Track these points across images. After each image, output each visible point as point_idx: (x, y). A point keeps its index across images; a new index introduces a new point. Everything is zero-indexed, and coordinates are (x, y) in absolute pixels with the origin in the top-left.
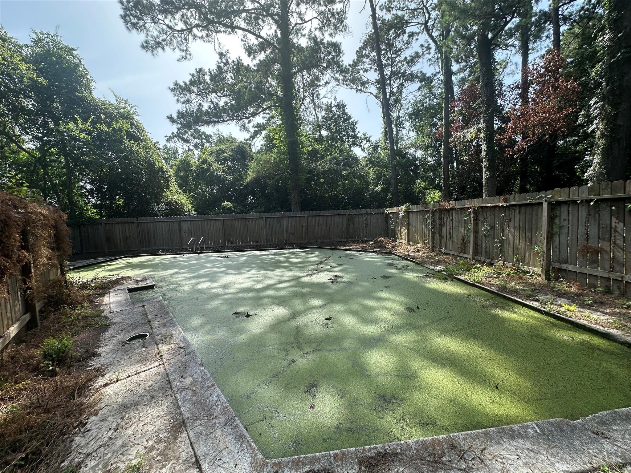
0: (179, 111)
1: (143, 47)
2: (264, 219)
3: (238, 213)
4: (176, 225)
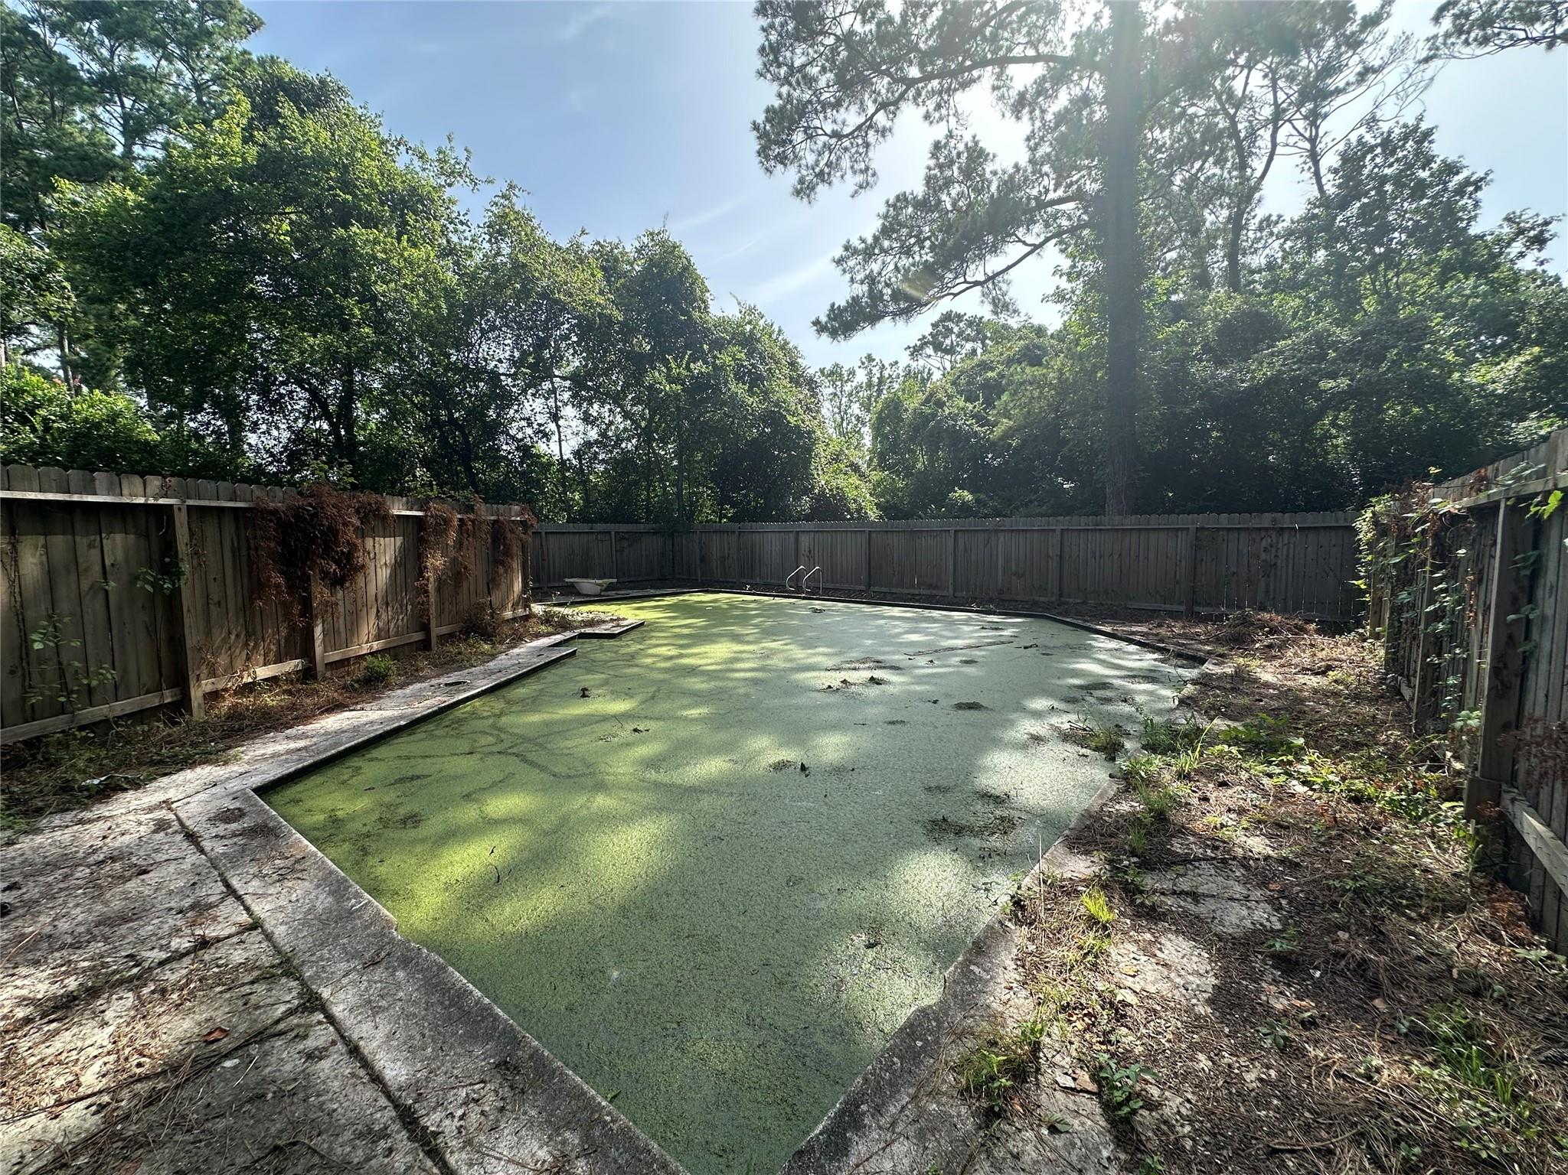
0: (833, 305)
1: (798, 192)
2: (1058, 533)
3: (986, 516)
4: (792, 537)
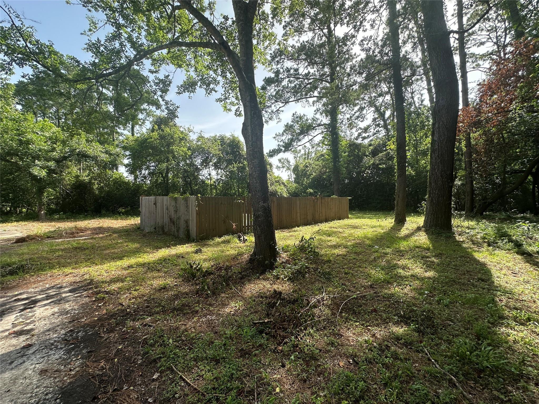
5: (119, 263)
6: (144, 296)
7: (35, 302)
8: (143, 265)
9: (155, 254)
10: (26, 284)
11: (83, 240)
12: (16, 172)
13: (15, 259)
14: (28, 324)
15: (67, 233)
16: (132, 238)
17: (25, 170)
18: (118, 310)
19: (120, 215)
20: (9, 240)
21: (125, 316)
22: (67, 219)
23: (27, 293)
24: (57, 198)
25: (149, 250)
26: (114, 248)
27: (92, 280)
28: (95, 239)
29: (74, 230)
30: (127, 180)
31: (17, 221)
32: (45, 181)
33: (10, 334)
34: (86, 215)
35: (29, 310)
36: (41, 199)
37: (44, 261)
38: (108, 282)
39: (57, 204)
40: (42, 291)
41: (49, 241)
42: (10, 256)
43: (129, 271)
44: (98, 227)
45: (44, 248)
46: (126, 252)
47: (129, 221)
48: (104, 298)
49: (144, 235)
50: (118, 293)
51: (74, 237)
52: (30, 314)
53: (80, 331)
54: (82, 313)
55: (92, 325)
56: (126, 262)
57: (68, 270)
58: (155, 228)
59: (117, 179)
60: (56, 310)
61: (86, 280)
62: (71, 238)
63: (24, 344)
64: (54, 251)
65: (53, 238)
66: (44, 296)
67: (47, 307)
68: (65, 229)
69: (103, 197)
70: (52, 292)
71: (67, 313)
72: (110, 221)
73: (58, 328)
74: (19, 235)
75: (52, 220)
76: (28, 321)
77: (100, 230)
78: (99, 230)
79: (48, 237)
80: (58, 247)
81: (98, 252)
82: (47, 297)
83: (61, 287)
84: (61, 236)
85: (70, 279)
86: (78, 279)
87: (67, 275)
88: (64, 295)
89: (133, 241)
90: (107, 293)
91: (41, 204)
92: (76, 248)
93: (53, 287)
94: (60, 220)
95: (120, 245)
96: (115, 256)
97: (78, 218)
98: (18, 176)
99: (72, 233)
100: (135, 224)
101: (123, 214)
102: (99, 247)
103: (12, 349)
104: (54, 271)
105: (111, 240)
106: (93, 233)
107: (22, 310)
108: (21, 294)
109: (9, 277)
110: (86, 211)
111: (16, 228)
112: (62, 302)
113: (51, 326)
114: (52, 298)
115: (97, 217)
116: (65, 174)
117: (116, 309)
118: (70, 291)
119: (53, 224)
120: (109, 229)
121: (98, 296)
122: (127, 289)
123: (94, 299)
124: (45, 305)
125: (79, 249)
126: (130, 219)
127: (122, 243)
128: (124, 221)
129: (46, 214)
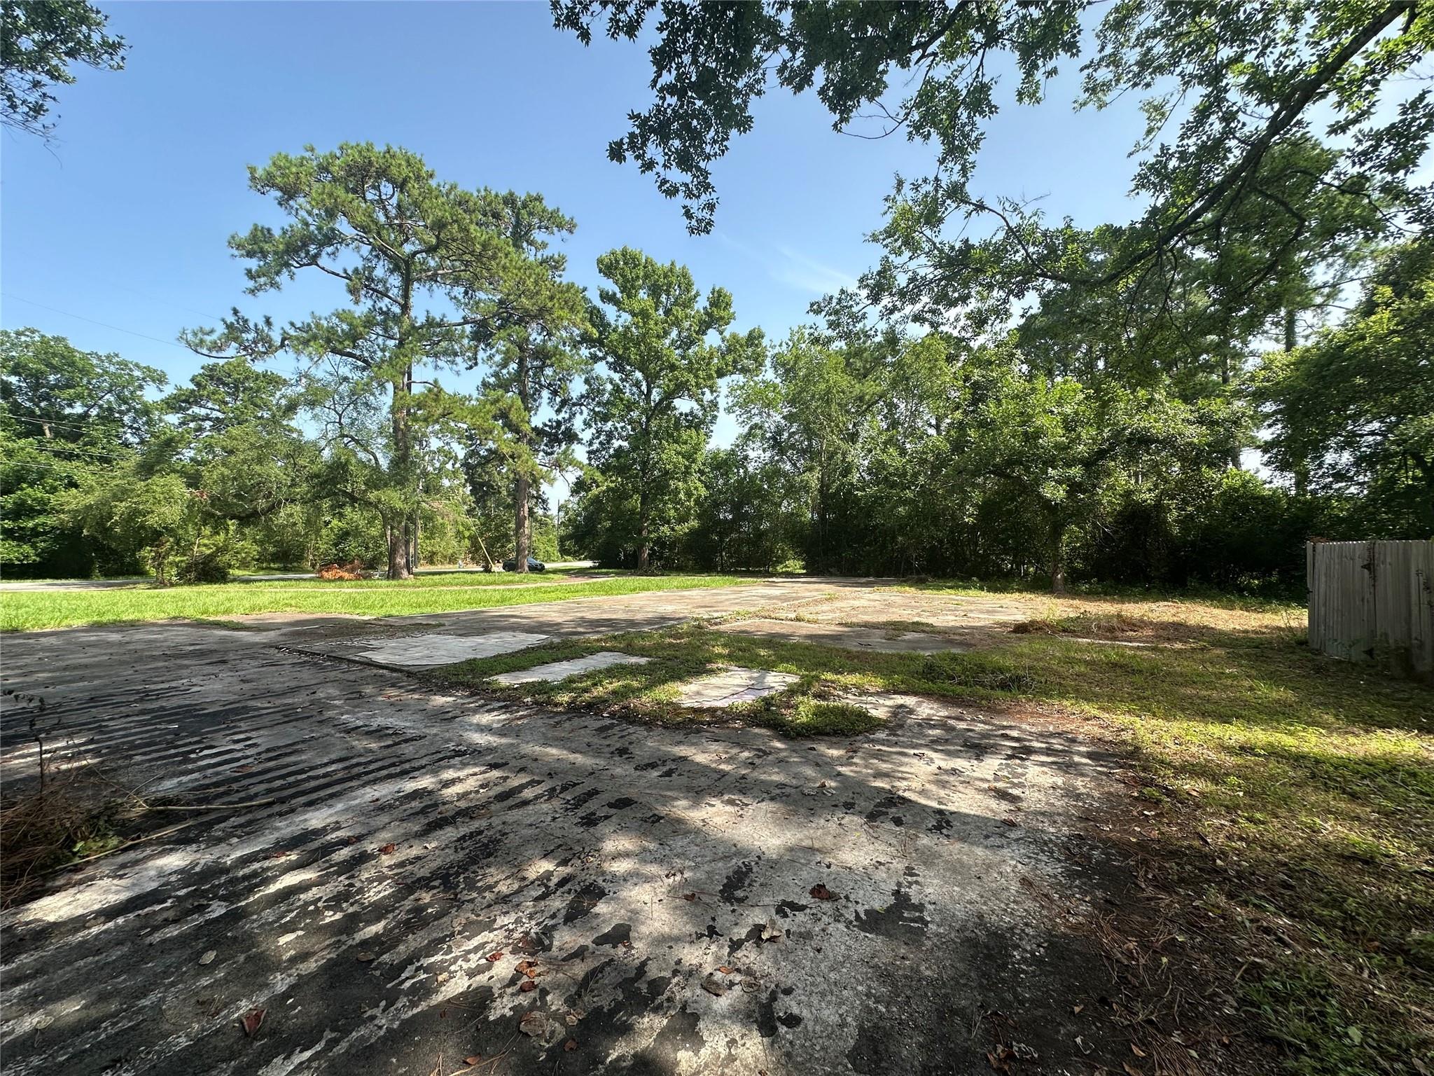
5: (1216, 730)
6: (1281, 850)
7: (1029, 751)
8: (1297, 759)
9: (1352, 740)
10: (1019, 712)
11: (1131, 648)
12: (1020, 496)
13: (1009, 662)
14: (1015, 785)
15: (1099, 628)
16: (1272, 668)
17: (1033, 491)
18: (1190, 847)
19: (1242, 596)
20: (1004, 625)
21: (1209, 873)
22: (1106, 594)
23: (1020, 729)
24: (1087, 545)
25: (1331, 719)
26: (1209, 685)
27: (1137, 748)
28: (1162, 651)
29: (1115, 622)
30: (1266, 490)
31: (1020, 591)
32: (1064, 509)
33: (990, 789)
34: (1148, 589)
35: (1018, 761)
36: (1057, 548)
37: (1052, 678)
38: (1175, 767)
39: (1085, 558)
40: (1041, 735)
41: (1065, 639)
42: (1004, 654)
43: (1240, 761)
44: (1173, 624)
45: (1053, 650)
46: (1246, 704)
47: (1268, 615)
48: (1158, 802)
49: (1318, 670)
50: (1198, 806)
51: (1116, 639)
52: (1020, 770)
53: (1098, 847)
54: (1106, 812)
55: (1124, 850)
56: (1235, 733)
57: (1091, 709)
58: (1370, 652)
59: (1236, 490)
60: (1059, 781)
61: (1124, 742)
62: (1107, 639)
63: (1005, 816)
64: (1070, 662)
65: (1073, 633)
66: (1044, 745)
67: (1045, 769)
68: (1098, 619)
69: (1193, 544)
70: (1057, 744)
71: (1078, 797)
72: (1208, 610)
73: (1059, 819)
74: (1021, 618)
75: (1075, 594)
76: (1016, 781)
77: (1178, 630)
78: (1176, 629)
79: (1064, 631)
80: (1078, 656)
81: (1165, 686)
82: (1048, 749)
83: (1073, 741)
84: (1087, 633)
85: (1092, 729)
86: (1108, 736)
87: (1088, 719)
88: (1077, 759)
89: (1274, 679)
90: (1170, 793)
91: (1057, 559)
92: (1115, 665)
93: (1059, 735)
94: (1091, 595)
95: (1229, 682)
96: (1209, 707)
97: (1129, 595)
98: (1023, 502)
99: (1111, 630)
100: (1290, 629)
101: (1253, 592)
102: (1169, 674)
103: (990, 815)
104: (1065, 703)
105: (1203, 662)
106: (1158, 637)
107: (1010, 757)
108: (1010, 728)
109: (999, 693)
110: (1148, 579)
111: (1017, 605)
112: (1072, 770)
113: (1046, 808)
114: (1055, 756)
115: (1174, 597)
116: (1100, 491)
117: (1186, 843)
118: (1089, 755)
119: (1076, 602)
120: (1201, 632)
121: (1145, 791)
122: (1227, 807)
123: (1136, 794)
124: (1043, 764)
125: (1121, 668)
126: (1275, 612)
127: (1234, 677)
128: (1254, 615)
129: (1065, 579)
